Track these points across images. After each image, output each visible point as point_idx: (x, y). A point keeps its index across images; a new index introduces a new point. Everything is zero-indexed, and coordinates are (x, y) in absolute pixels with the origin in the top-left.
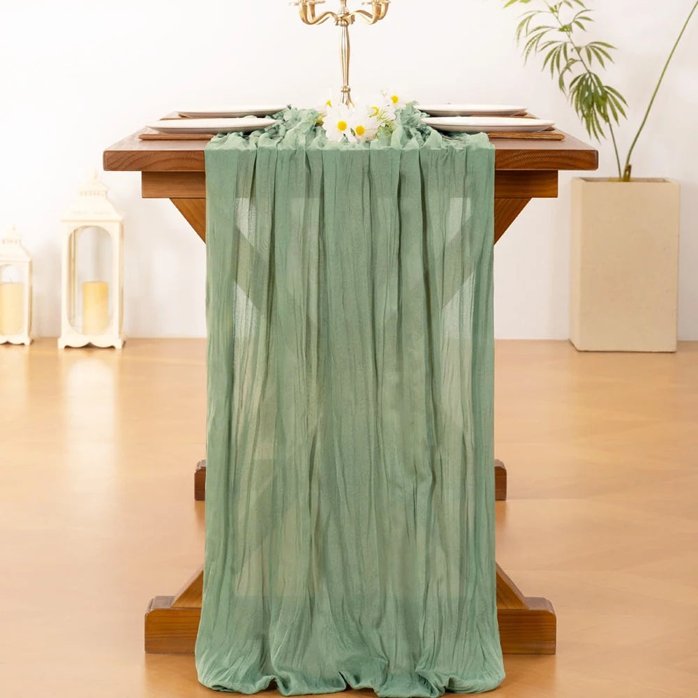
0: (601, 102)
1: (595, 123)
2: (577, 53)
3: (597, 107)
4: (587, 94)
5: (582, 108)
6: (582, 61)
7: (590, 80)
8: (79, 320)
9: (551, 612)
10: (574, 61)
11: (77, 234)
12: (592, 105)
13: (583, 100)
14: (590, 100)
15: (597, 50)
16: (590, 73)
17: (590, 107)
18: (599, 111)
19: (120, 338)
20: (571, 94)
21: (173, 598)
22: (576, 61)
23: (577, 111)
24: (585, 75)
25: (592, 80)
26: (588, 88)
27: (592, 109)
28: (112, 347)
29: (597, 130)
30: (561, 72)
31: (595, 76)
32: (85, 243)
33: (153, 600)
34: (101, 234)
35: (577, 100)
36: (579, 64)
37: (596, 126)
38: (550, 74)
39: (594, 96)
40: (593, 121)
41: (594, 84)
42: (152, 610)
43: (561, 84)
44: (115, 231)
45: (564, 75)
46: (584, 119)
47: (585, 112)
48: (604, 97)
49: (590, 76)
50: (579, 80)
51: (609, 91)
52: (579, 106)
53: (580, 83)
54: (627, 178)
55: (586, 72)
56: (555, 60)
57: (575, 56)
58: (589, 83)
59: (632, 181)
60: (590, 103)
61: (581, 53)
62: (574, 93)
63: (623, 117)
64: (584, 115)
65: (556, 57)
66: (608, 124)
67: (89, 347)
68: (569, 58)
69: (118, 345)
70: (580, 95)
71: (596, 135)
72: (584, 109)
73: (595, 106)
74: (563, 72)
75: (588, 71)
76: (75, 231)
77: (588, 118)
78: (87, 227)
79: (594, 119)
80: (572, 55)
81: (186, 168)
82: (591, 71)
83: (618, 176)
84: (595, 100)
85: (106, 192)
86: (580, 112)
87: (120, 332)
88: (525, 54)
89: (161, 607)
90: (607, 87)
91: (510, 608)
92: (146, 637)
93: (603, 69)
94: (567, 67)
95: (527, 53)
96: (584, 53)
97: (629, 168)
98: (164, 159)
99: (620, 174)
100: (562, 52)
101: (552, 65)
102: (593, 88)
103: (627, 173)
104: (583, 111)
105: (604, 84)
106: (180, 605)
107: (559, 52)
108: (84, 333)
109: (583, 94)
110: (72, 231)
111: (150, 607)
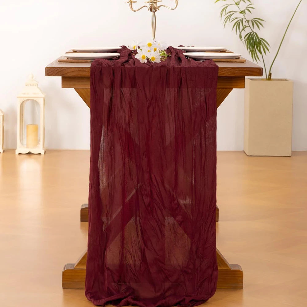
0: (258, 45)
1: (255, 54)
2: (247, 23)
3: (256, 47)
4: (252, 41)
5: (249, 48)
6: (250, 26)
7: (253, 35)
8: (25, 141)
9: (241, 270)
10: (246, 27)
11: (24, 103)
12: (254, 46)
13: (250, 44)
14: (253, 44)
15: (257, 22)
16: (253, 32)
17: (253, 47)
18: (257, 49)
19: (43, 149)
20: (245, 41)
21: (74, 264)
22: (247, 26)
23: (248, 49)
24: (251, 33)
25: (254, 35)
26: (253, 39)
27: (254, 48)
28: (40, 154)
29: (256, 57)
30: (240, 32)
31: (255, 33)
32: (28, 107)
33: (65, 265)
34: (34, 103)
35: (247, 44)
36: (248, 28)
37: (256, 56)
38: (236, 32)
39: (255, 42)
40: (254, 53)
41: (255, 37)
42: (65, 270)
43: (240, 37)
44: (41, 102)
45: (242, 33)
46: (250, 52)
47: (251, 49)
48: (260, 43)
49: (253, 33)
50: (248, 35)
51: (262, 40)
52: (248, 47)
53: (249, 37)
54: (269, 79)
55: (251, 31)
56: (238, 26)
57: (247, 24)
58: (253, 37)
59: (271, 80)
60: (253, 45)
61: (249, 23)
62: (246, 41)
63: (268, 51)
64: (250, 51)
65: (238, 25)
66: (261, 55)
67: (29, 153)
68: (244, 25)
69: (43, 153)
70: (248, 42)
71: (256, 60)
72: (250, 48)
73: (255, 47)
74: (241, 32)
75: (252, 31)
76: (23, 102)
77: (252, 52)
78: (28, 100)
79: (255, 52)
80: (245, 24)
81: (81, 75)
82: (254, 31)
83: (265, 78)
84: (255, 44)
85: (37, 84)
86: (249, 49)
87: (43, 147)
88: (224, 23)
89: (69, 268)
90: (261, 38)
91: (223, 269)
92: (63, 282)
93: (259, 31)
94: (243, 29)
95: (225, 23)
96: (250, 23)
97: (270, 74)
98: (72, 71)
99: (266, 77)
100: (241, 22)
101: (236, 28)
102: (254, 39)
103: (270, 76)
104: (250, 49)
105: (259, 37)
106: (78, 268)
107: (240, 23)
108: (27, 147)
109: (250, 41)
110: (22, 102)
111: (65, 268)
